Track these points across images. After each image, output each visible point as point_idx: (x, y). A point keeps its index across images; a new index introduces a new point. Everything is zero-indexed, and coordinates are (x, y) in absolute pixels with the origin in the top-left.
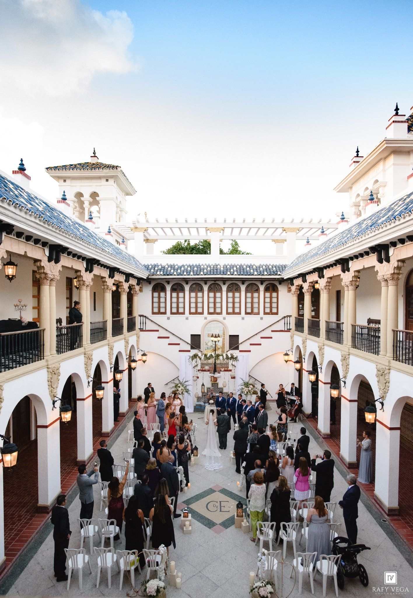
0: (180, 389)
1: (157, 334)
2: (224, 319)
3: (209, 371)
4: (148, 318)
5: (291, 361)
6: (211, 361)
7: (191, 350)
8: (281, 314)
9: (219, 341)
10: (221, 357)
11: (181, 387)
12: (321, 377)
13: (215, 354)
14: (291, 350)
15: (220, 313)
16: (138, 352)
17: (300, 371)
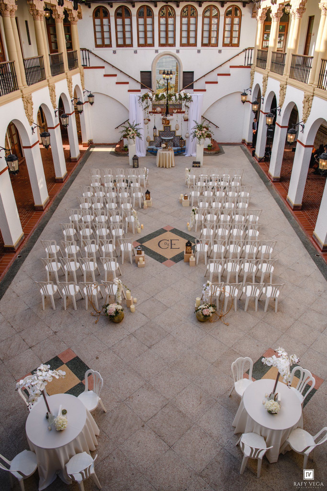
0: (130, 133)
1: (102, 72)
2: (178, 51)
3: (160, 113)
4: (91, 52)
5: (249, 101)
6: (163, 102)
7: (142, 90)
8: (243, 46)
9: (171, 79)
10: (173, 98)
11: (132, 131)
12: (280, 120)
13: (167, 93)
14: (250, 89)
15: (173, 45)
16: (84, 93)
17: (257, 113)
